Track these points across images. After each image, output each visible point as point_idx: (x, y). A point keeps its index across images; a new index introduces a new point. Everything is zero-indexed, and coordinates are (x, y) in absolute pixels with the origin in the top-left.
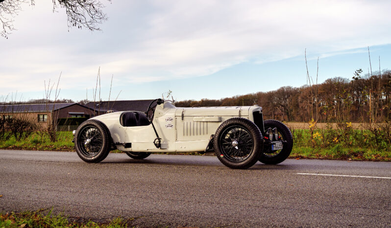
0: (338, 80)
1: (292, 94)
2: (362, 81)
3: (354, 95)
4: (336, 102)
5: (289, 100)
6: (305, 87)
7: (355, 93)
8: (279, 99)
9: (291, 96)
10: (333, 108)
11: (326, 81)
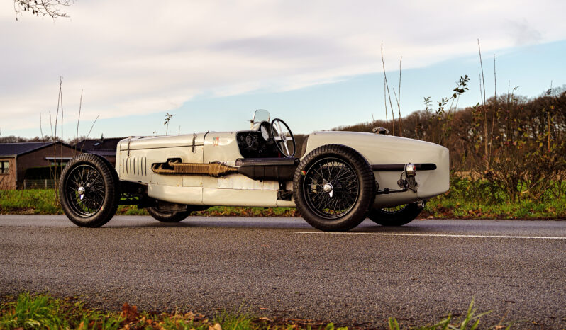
0: (508, 99)
1: (431, 123)
2: (547, 101)
3: (536, 123)
4: (505, 135)
5: (427, 133)
6: (453, 111)
7: (537, 120)
8: (411, 131)
9: (429, 126)
10: (500, 146)
11: (488, 100)
